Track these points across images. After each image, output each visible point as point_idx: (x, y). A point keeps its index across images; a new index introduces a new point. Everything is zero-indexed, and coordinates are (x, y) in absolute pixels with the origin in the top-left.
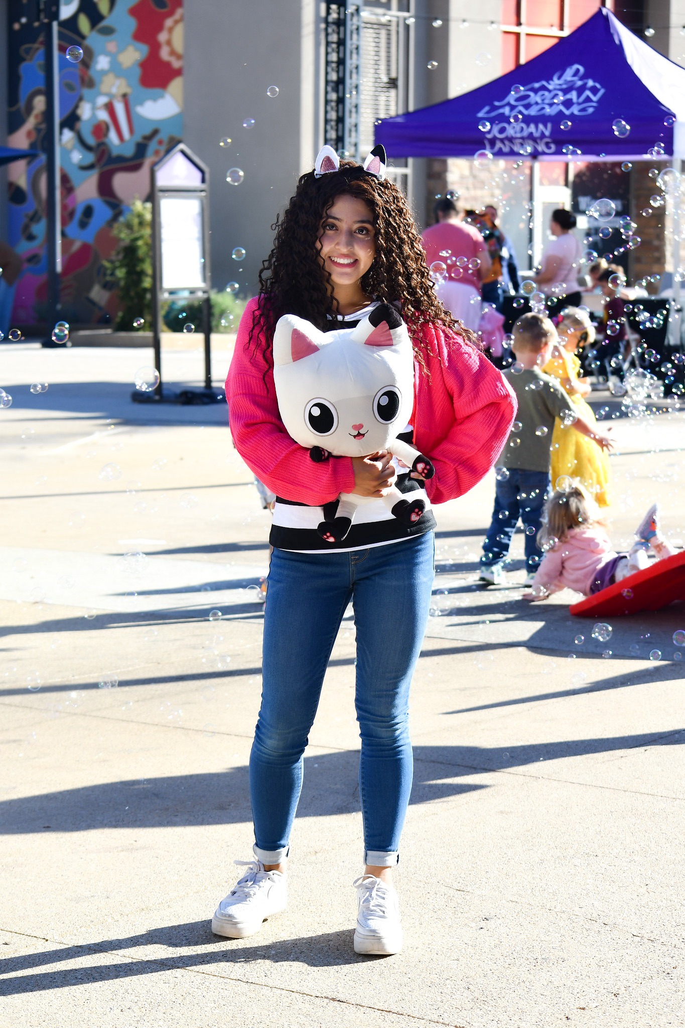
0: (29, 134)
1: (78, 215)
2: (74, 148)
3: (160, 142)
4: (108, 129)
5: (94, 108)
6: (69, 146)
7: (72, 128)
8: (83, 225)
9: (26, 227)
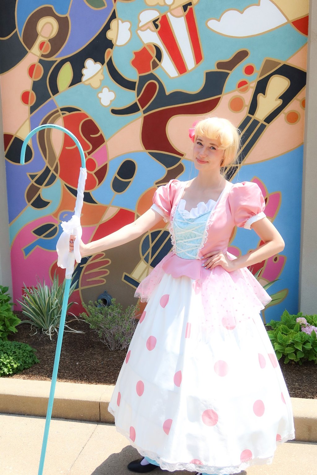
0: (31, 70)
1: (112, 174)
2: (103, 85)
3: (249, 70)
4: (159, 56)
5: (135, 29)
6: (96, 83)
7: (99, 59)
8: (119, 187)
9: (33, 190)
